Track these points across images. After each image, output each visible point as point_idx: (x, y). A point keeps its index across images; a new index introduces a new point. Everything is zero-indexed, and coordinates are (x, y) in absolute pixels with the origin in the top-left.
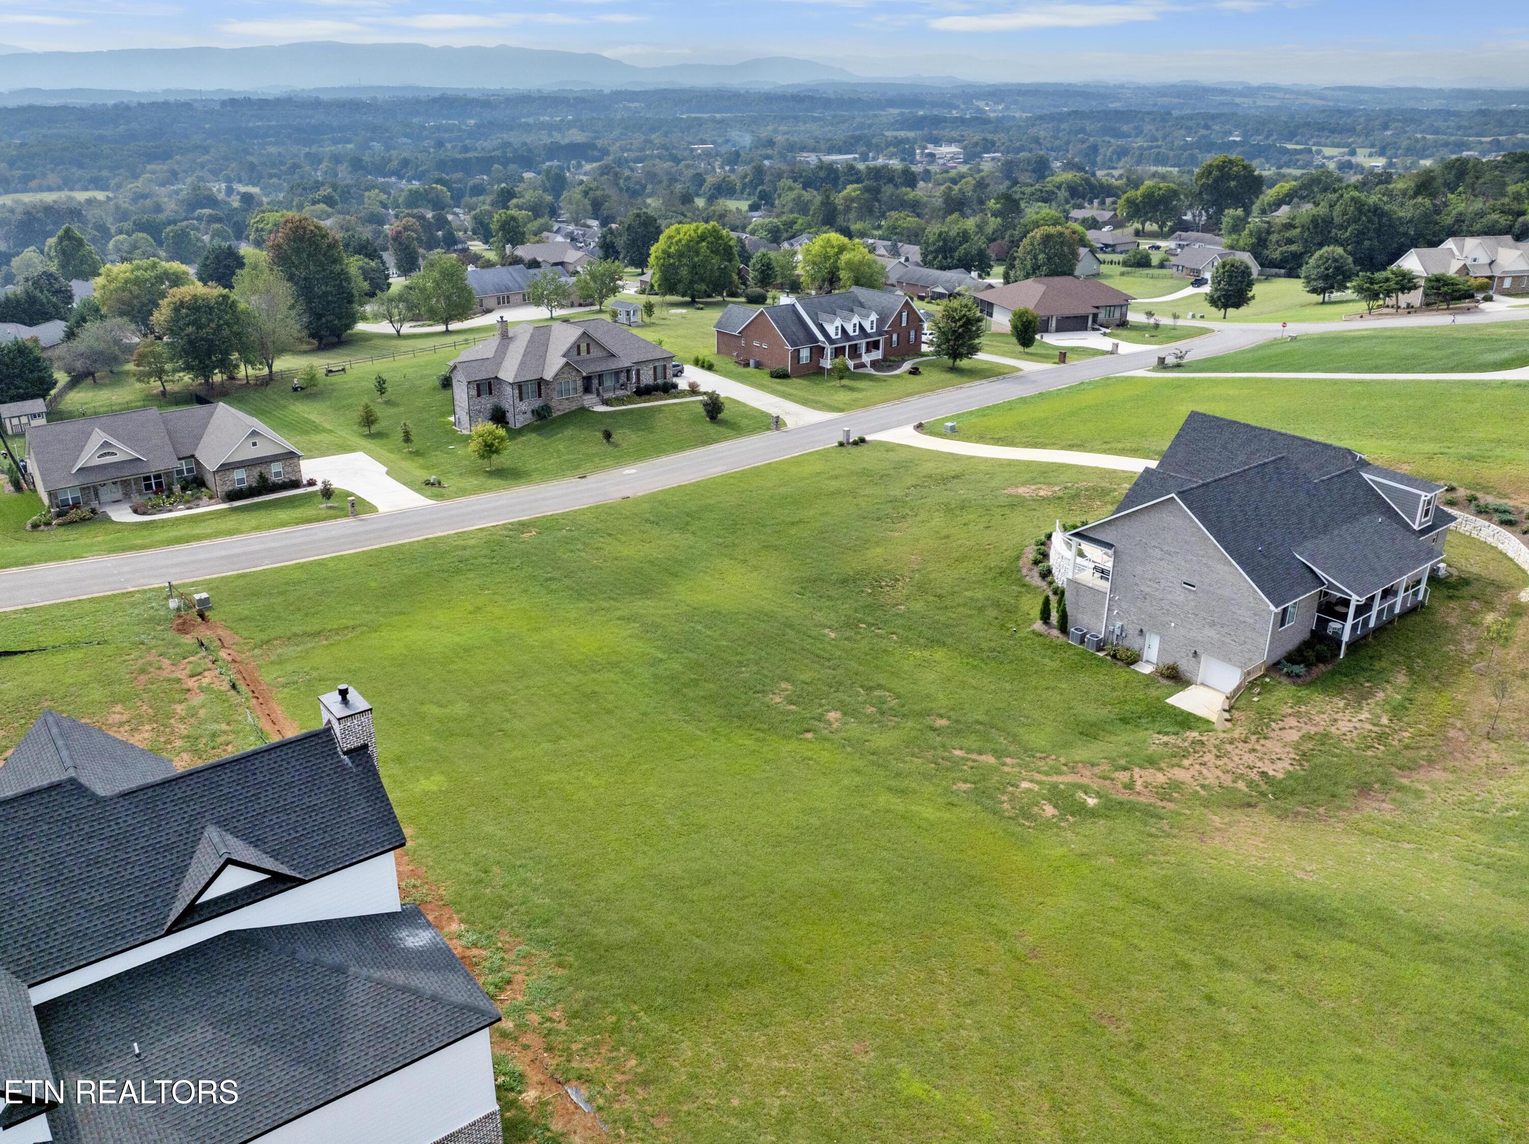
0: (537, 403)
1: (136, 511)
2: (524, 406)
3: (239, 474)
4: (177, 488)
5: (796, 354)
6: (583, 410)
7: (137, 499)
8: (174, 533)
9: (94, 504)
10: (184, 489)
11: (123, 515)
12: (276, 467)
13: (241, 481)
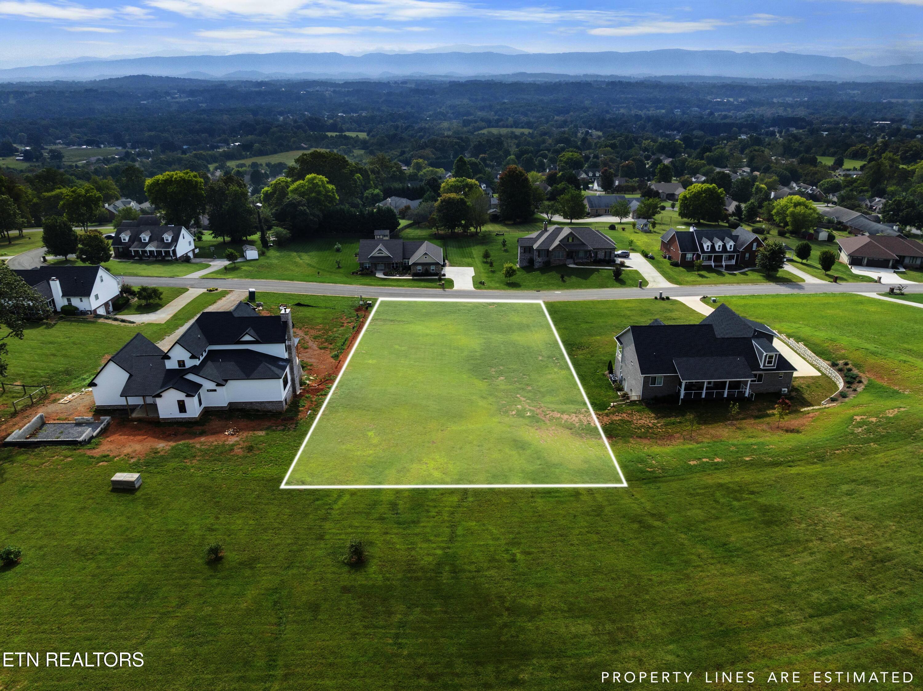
0: (546, 259)
1: (385, 274)
2: (539, 260)
3: (419, 267)
4: (401, 269)
5: (684, 256)
6: (565, 265)
7: (387, 270)
8: (391, 283)
9: (374, 269)
10: (403, 270)
11: (380, 275)
12: (432, 267)
13: (420, 270)
